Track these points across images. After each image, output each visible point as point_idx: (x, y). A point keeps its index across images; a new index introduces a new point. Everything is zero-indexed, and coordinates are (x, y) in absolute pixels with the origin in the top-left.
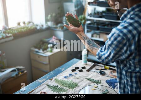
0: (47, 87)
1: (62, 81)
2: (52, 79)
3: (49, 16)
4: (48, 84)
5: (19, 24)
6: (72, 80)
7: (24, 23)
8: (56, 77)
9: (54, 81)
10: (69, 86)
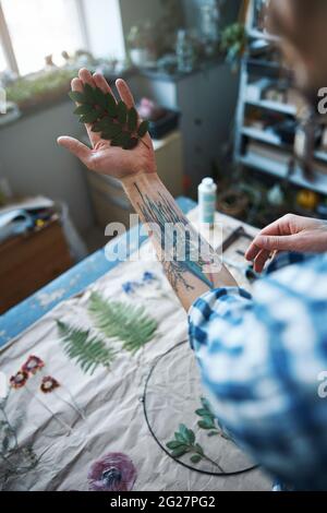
0: (56, 330)
1: (111, 306)
2: (80, 296)
3: (134, 30)
4: (61, 320)
5: (49, 61)
6: (146, 303)
7: (65, 55)
8: (95, 287)
9: (87, 302)
10: (128, 333)
